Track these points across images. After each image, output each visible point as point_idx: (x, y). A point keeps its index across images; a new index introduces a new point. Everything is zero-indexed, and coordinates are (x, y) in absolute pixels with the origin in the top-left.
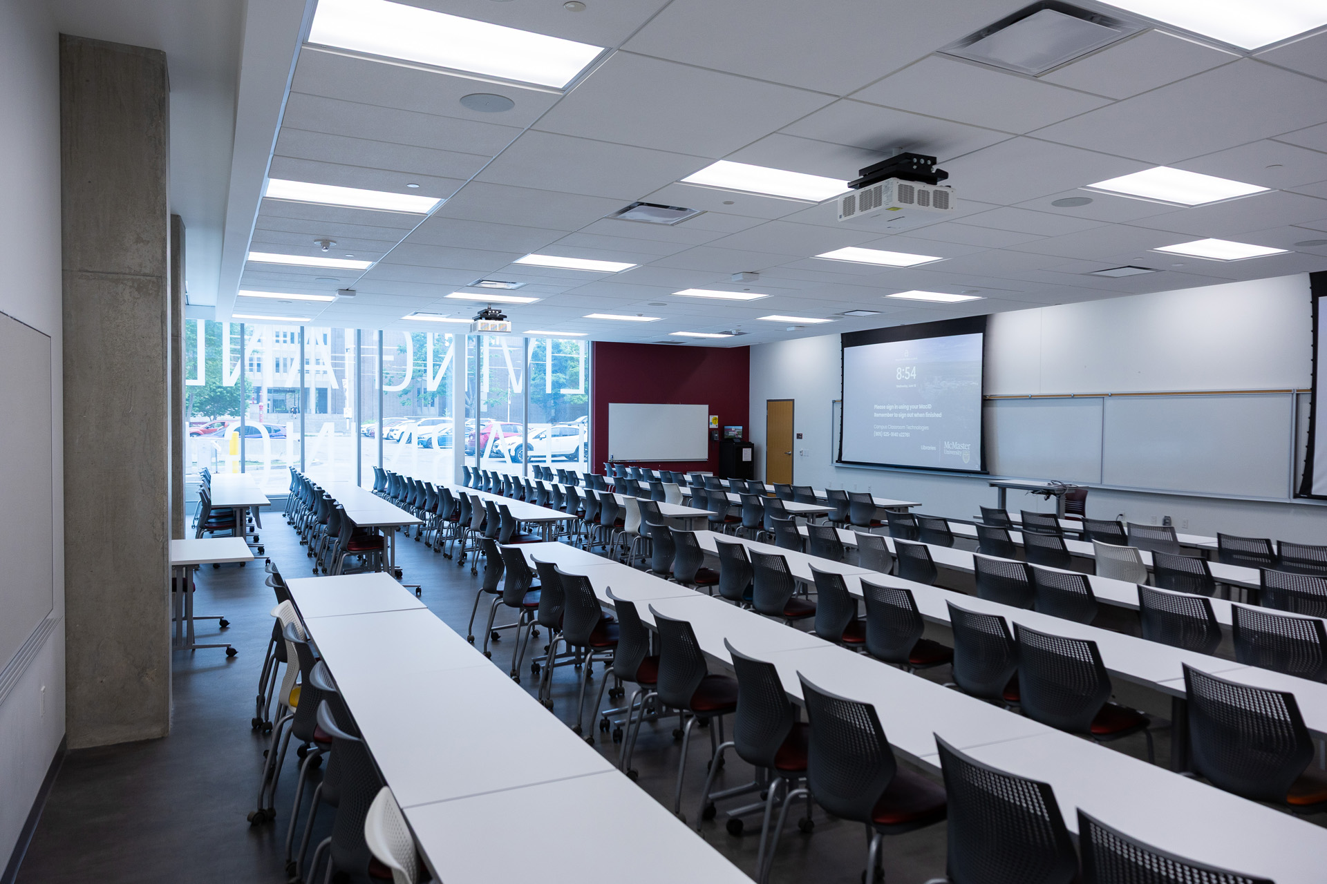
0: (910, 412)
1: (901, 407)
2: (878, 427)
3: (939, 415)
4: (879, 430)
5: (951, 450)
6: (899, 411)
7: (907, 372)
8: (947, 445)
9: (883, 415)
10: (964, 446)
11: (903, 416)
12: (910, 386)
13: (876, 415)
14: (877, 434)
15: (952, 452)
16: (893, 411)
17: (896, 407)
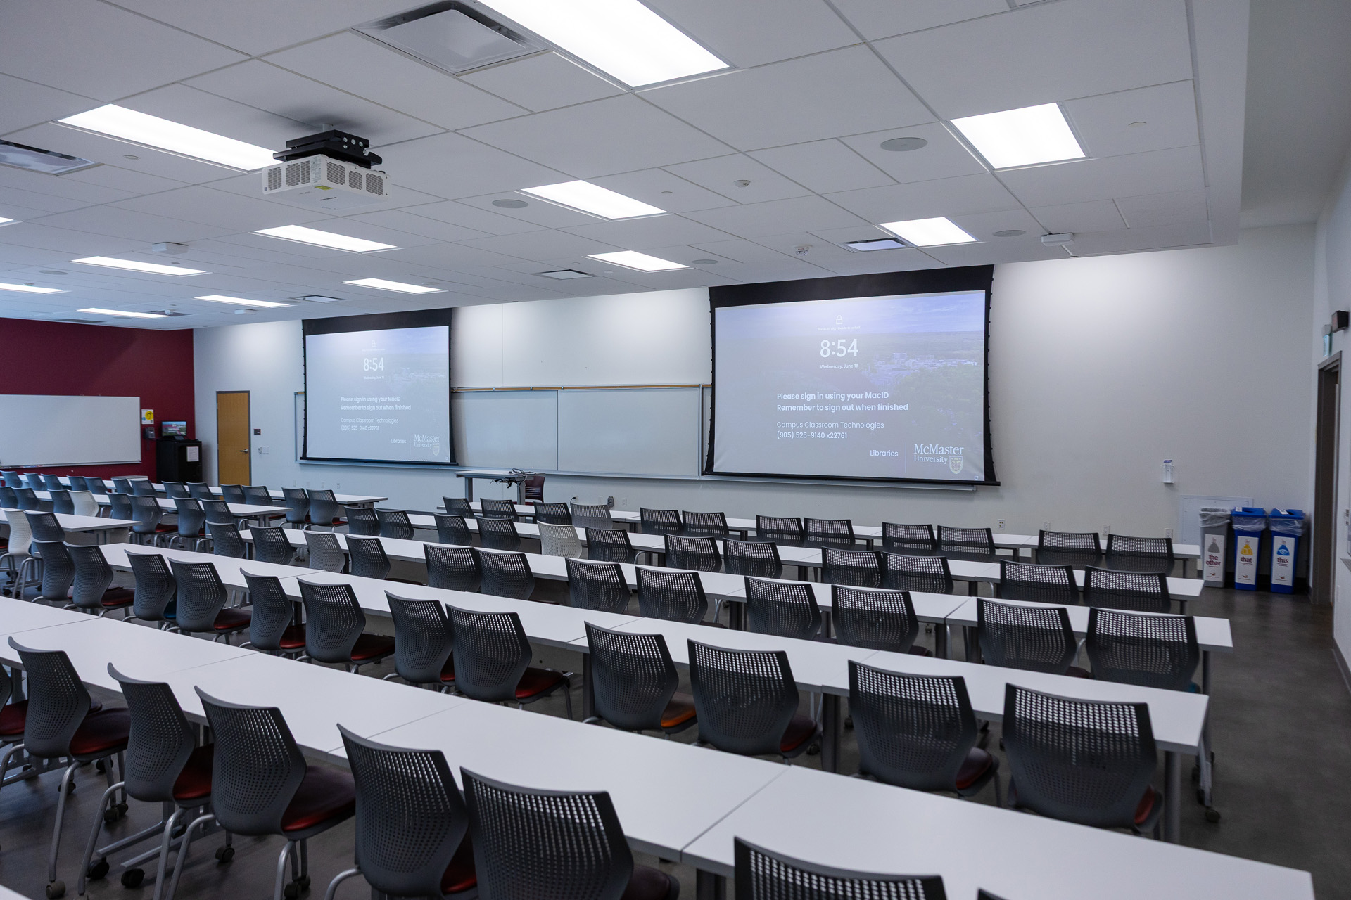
0: (378, 404)
1: (370, 400)
2: (346, 420)
3: (409, 408)
4: (347, 424)
5: (422, 443)
6: (366, 404)
7: (374, 364)
8: (417, 438)
9: (350, 408)
10: (433, 438)
11: (371, 408)
12: (378, 378)
13: (343, 408)
14: (345, 428)
15: (423, 445)
16: (361, 404)
17: (364, 399)
